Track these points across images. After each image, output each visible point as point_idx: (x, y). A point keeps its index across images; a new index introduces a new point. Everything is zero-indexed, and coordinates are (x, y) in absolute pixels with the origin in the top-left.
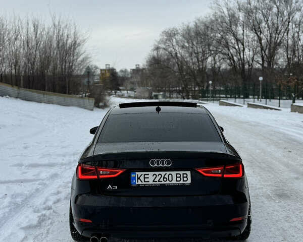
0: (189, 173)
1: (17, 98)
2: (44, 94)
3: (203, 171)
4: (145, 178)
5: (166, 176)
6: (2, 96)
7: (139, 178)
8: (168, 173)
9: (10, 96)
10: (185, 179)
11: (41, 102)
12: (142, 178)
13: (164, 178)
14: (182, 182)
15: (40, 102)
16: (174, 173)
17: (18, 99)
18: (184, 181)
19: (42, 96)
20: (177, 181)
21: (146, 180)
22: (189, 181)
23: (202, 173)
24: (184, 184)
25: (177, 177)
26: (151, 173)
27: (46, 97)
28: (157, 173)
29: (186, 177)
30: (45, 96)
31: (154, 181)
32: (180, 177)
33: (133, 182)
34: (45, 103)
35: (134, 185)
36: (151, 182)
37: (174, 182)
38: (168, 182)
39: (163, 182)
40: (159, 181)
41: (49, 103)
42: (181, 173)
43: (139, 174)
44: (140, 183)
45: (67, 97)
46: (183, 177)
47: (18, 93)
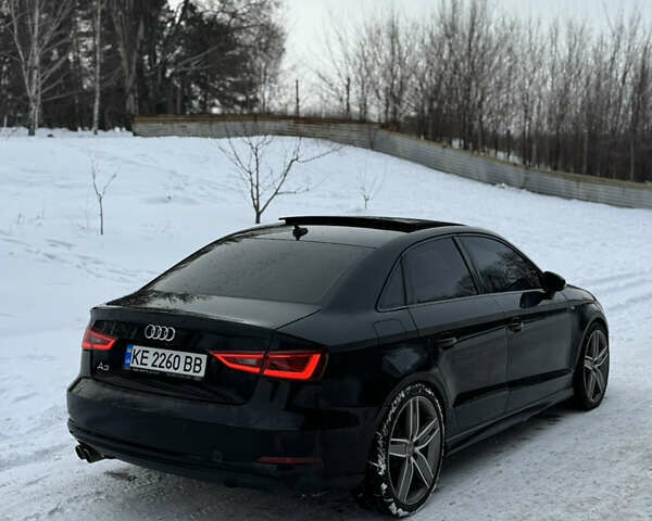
0: (204, 357)
1: (522, 188)
2: (578, 181)
3: (225, 358)
4: (143, 357)
5: (171, 360)
6: (494, 184)
7: (135, 357)
8: (175, 353)
9: (509, 184)
10: (197, 368)
11: (570, 198)
12: (139, 357)
13: (168, 361)
14: (191, 373)
15: (568, 197)
16: (183, 355)
17: (524, 191)
18: (194, 371)
19: (574, 184)
20: (185, 370)
21: (144, 361)
22: (202, 374)
23: (224, 361)
24: (192, 377)
25: (186, 363)
26: (152, 350)
27: (583, 188)
28: (160, 351)
29: (199, 365)
30: (582, 184)
31: (153, 365)
32: (190, 364)
33: (127, 361)
34: (578, 199)
35: (127, 368)
36: (149, 367)
37: (180, 371)
38: (171, 370)
39: (165, 370)
40: (160, 366)
41: (587, 201)
42: (193, 355)
43: (137, 348)
44: (135, 365)
45: (632, 187)
46: (195, 365)
47: (526, 179)
